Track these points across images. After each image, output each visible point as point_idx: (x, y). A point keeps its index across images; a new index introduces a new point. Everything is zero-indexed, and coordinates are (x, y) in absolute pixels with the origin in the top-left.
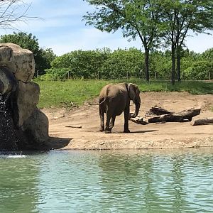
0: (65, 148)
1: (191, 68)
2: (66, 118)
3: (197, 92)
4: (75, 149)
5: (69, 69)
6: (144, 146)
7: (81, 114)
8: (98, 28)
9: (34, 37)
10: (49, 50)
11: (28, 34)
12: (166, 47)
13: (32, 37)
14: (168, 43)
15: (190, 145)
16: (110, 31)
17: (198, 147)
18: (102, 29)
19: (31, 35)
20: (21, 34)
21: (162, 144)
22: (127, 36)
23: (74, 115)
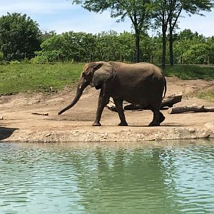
0: (6, 140)
1: (189, 52)
2: (40, 104)
3: (187, 76)
4: (17, 141)
5: (59, 51)
6: (96, 138)
7: (57, 99)
8: (85, 7)
9: (29, 18)
10: (52, 32)
11: (22, 15)
12: (155, 28)
13: (27, 18)
14: (157, 24)
15: (150, 137)
16: (98, 11)
17: (159, 140)
18: (90, 9)
19: (25, 15)
20: (15, 15)
21: (118, 136)
22: (116, 16)
23: (49, 101)
